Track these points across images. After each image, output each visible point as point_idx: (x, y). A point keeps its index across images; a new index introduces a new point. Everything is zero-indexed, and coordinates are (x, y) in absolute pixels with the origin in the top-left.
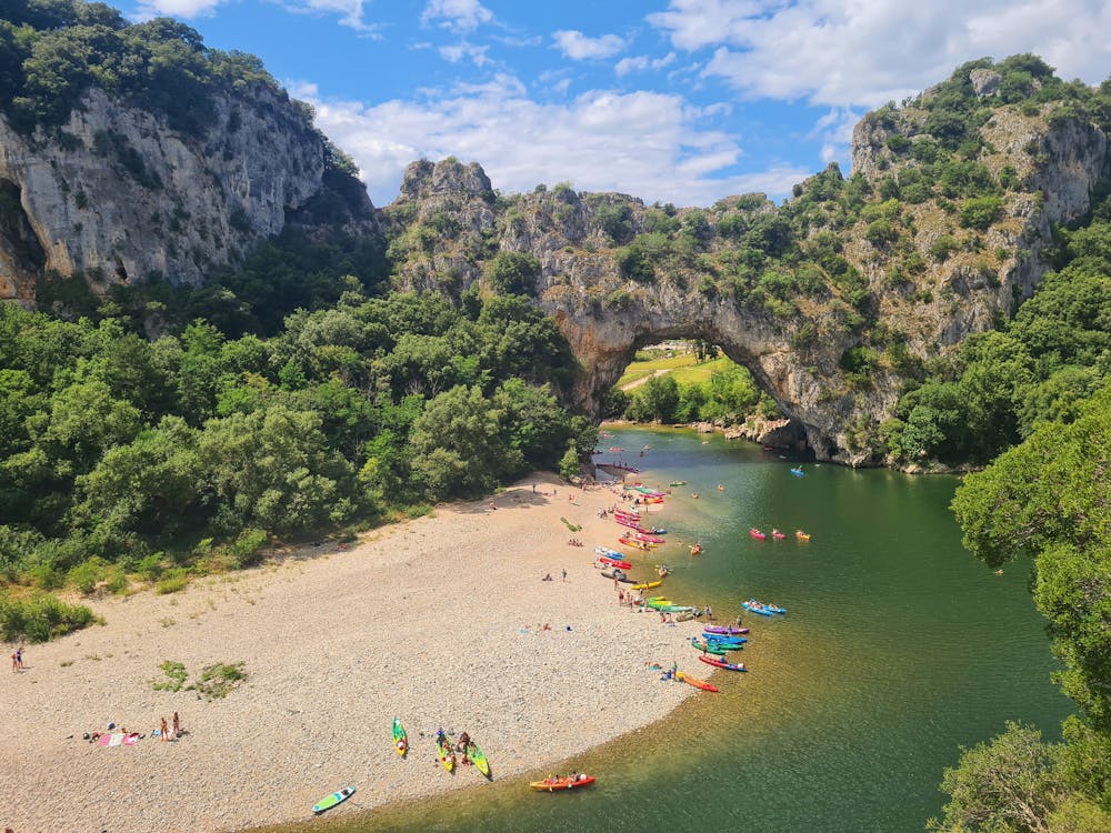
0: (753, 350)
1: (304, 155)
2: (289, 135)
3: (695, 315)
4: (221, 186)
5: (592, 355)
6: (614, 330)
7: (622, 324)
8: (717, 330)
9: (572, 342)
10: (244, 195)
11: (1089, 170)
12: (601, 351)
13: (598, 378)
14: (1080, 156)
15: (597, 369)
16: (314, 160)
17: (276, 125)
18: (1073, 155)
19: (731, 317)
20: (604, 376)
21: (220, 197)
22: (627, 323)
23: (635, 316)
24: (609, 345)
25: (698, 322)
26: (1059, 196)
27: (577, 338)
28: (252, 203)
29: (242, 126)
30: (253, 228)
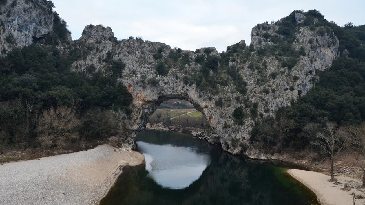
0: (201, 106)
1: (45, 19)
2: (38, 11)
3: (181, 90)
4: (4, 26)
5: (141, 102)
6: (150, 93)
7: (153, 91)
8: (188, 97)
9: (134, 96)
10: (14, 30)
11: (332, 52)
12: (144, 101)
13: (143, 111)
14: (329, 47)
15: (143, 108)
16: (49, 21)
17: (33, 7)
18: (326, 46)
19: (193, 92)
20: (146, 111)
21: (3, 30)
22: (155, 91)
23: (159, 88)
24: (148, 99)
25: (182, 93)
26: (321, 60)
27: (135, 95)
28: (18, 34)
29: (17, 5)
30: (16, 42)
